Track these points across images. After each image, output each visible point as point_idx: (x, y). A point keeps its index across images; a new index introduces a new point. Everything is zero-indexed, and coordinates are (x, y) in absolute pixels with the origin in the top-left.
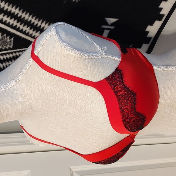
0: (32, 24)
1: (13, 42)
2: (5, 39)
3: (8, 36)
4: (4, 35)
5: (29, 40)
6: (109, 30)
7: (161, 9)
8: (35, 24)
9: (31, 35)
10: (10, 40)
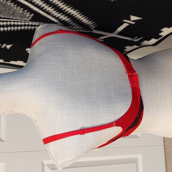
0: (58, 7)
1: (32, 17)
2: (25, 14)
3: (29, 12)
4: (25, 11)
5: (49, 18)
6: (129, 24)
7: (162, 32)
8: (61, 8)
9: (53, 15)
10: (29, 15)
